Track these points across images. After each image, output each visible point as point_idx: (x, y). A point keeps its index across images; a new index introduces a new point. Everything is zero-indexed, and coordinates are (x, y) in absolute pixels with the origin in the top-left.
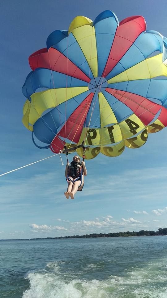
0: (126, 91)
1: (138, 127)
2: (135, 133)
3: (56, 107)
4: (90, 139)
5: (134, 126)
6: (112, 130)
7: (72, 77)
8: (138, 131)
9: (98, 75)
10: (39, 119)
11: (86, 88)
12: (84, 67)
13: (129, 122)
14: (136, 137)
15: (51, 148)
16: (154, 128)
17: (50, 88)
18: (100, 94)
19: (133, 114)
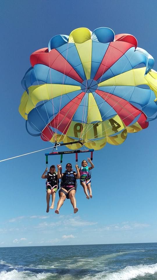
0: (113, 94)
1: (119, 126)
2: (116, 131)
3: (50, 100)
4: (76, 132)
5: (116, 126)
6: (97, 127)
7: (67, 75)
8: (120, 130)
9: (91, 78)
10: (34, 109)
11: (79, 88)
12: (79, 68)
13: (112, 122)
14: (117, 136)
15: (41, 136)
16: (133, 129)
17: (46, 82)
18: (91, 94)
19: (117, 114)
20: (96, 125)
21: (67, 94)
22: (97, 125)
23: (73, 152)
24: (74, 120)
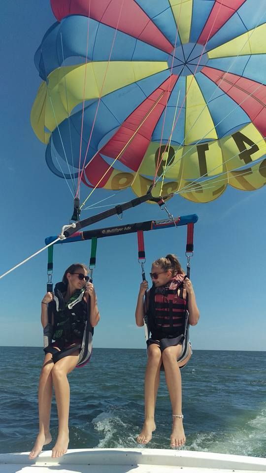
0: (242, 77)
1: (255, 149)
2: (248, 160)
3: (101, 99)
4: (160, 165)
5: (248, 147)
6: (206, 152)
7: (137, 39)
8: (255, 156)
9: (191, 39)
10: (66, 120)
11: (164, 66)
12: (164, 19)
13: (240, 139)
14: (250, 169)
17: (91, 59)
18: (190, 78)
19: (250, 123)
20: (203, 148)
21: (139, 83)
22: (206, 148)
23: (129, 228)
24: (155, 139)
